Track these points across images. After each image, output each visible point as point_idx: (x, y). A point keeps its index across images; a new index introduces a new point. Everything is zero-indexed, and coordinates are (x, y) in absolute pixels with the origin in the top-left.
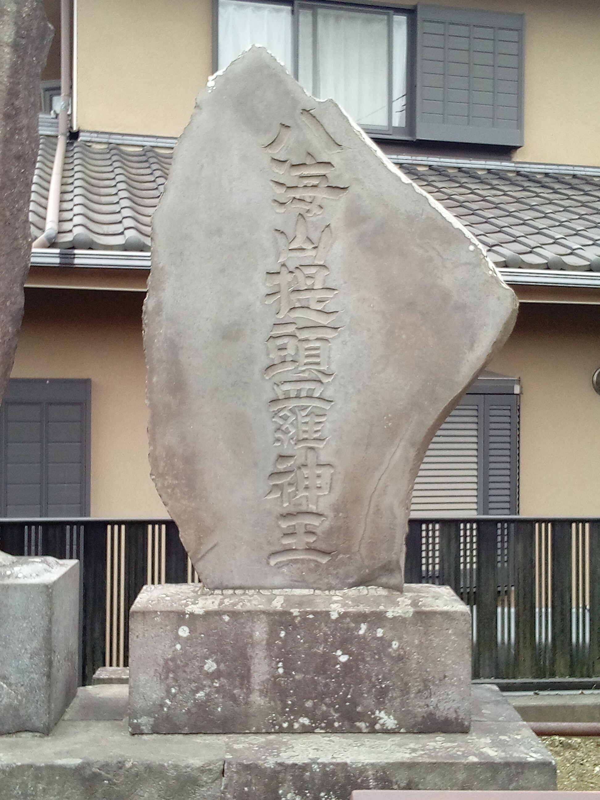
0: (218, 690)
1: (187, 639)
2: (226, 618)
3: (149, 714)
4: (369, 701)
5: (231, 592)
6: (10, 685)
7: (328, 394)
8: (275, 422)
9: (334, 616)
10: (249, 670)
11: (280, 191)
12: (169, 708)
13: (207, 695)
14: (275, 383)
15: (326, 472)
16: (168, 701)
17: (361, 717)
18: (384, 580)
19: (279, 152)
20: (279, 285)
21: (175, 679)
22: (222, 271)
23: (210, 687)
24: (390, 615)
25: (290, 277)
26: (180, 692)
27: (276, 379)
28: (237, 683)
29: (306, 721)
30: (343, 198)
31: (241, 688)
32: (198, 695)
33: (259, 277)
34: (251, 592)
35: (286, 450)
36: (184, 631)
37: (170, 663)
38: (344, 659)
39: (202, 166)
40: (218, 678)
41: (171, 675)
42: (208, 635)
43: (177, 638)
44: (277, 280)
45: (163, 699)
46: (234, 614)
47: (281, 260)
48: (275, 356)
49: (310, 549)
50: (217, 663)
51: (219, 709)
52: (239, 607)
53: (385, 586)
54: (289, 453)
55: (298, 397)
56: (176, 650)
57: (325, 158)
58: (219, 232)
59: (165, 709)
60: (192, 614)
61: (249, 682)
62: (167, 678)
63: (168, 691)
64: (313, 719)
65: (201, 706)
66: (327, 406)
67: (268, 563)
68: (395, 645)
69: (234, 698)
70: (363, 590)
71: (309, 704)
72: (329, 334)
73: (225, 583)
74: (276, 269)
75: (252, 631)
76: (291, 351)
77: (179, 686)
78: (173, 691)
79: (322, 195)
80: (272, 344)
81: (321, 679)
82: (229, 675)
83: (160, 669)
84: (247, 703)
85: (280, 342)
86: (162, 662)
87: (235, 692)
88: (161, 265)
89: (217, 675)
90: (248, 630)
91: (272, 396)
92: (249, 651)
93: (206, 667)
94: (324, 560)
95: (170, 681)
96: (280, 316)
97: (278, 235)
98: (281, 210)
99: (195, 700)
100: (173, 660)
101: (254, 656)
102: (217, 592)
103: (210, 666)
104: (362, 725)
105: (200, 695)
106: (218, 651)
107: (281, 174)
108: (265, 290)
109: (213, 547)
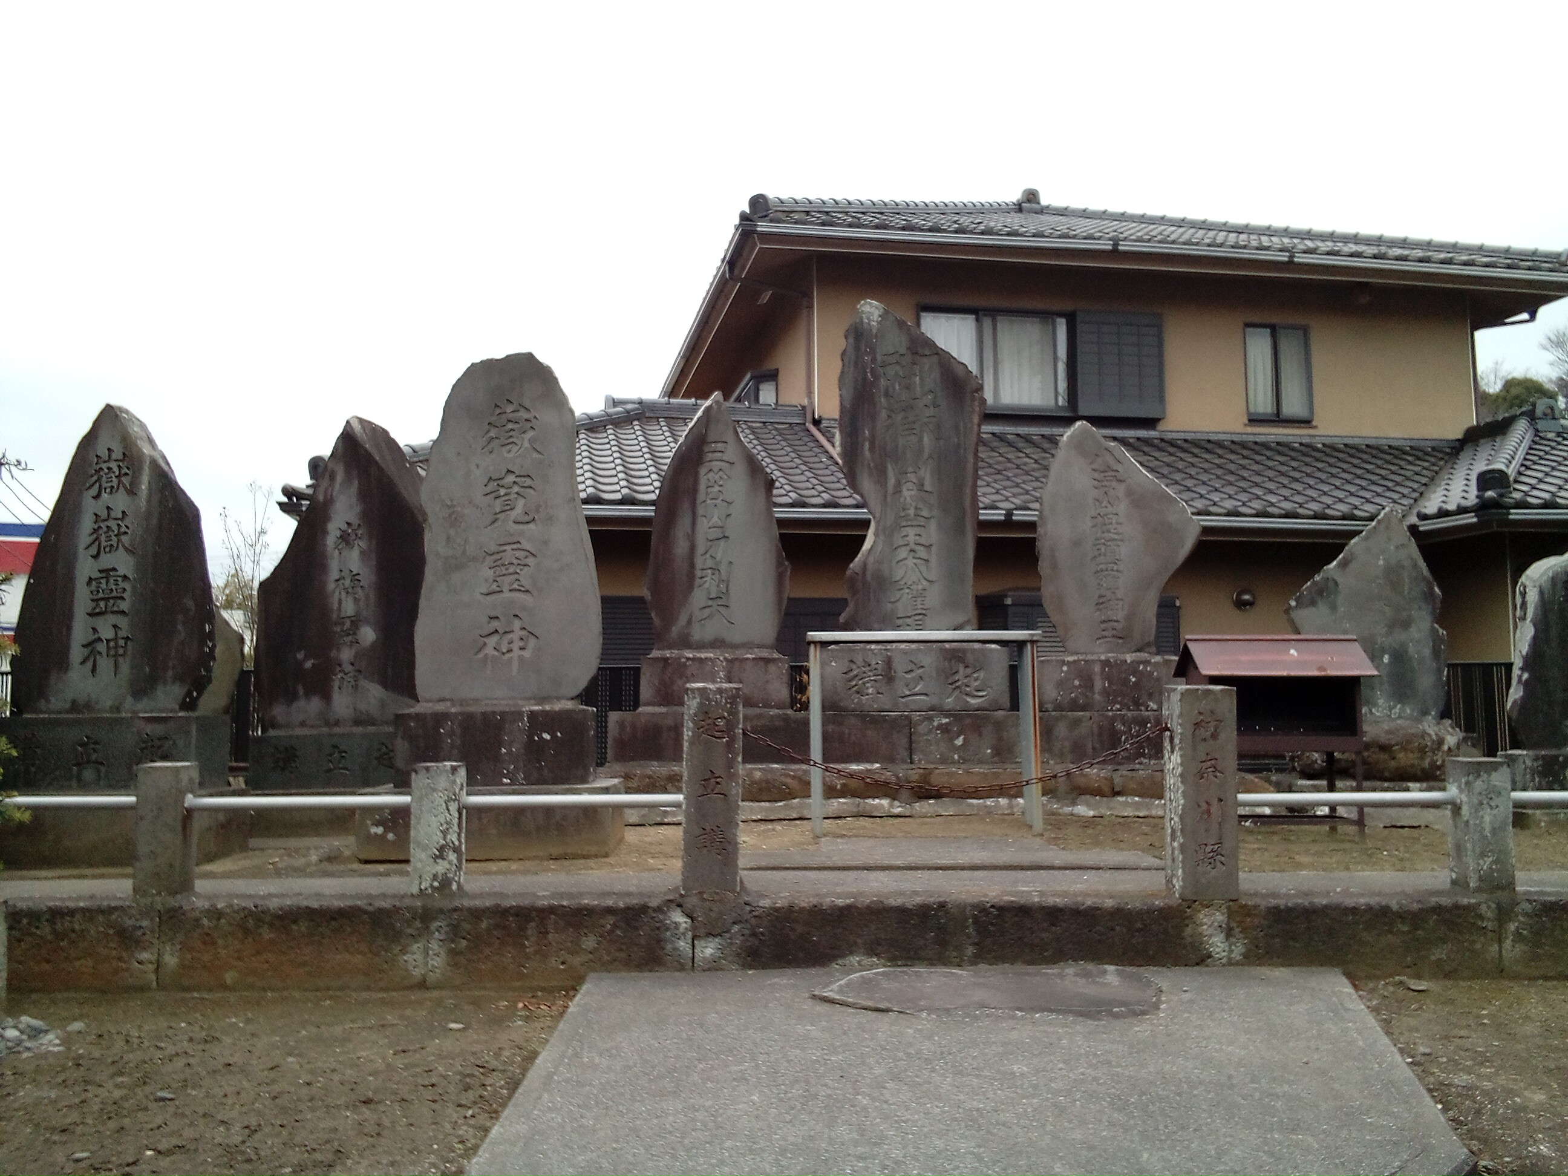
0: (1080, 693)
1: (1067, 671)
2: (1083, 663)
3: (1052, 703)
4: (1144, 698)
5: (1080, 654)
6: (993, 690)
7: (1121, 568)
8: (1097, 581)
9: (1129, 661)
10: (1093, 684)
11: (1096, 482)
12: (1060, 701)
13: (1076, 695)
14: (1097, 564)
15: (1121, 603)
16: (1059, 698)
17: (1142, 705)
18: (1147, 650)
19: (1095, 466)
20: (1097, 522)
21: (1062, 689)
22: (1072, 517)
23: (1077, 692)
24: (1153, 661)
25: (1101, 519)
26: (1064, 694)
28: (1088, 690)
29: (1118, 706)
30: (1123, 485)
31: (1090, 693)
33: (1088, 519)
34: (1089, 654)
35: (1102, 592)
36: (1065, 668)
38: (1134, 680)
40: (1080, 688)
41: (1060, 687)
42: (1075, 670)
43: (1062, 671)
44: (1096, 520)
46: (1086, 661)
47: (1098, 511)
48: (1096, 553)
49: (1114, 636)
50: (1080, 681)
52: (1087, 659)
53: (1149, 653)
54: (1103, 594)
55: (1107, 570)
56: (1062, 676)
57: (1115, 468)
58: (1070, 500)
59: (1058, 701)
60: (1068, 661)
61: (1093, 690)
63: (1059, 694)
64: (1121, 705)
65: (1073, 700)
66: (1120, 575)
67: (1096, 642)
68: (1155, 674)
69: (1087, 697)
70: (1138, 654)
71: (1119, 699)
72: (1120, 543)
73: (1077, 652)
74: (1096, 515)
75: (1094, 668)
76: (1103, 550)
77: (1064, 692)
78: (1061, 693)
79: (1114, 484)
80: (1094, 548)
81: (1124, 689)
82: (1085, 687)
83: (1056, 684)
84: (1093, 699)
85: (1098, 547)
86: (1056, 681)
87: (1087, 693)
89: (1080, 686)
90: (1092, 668)
91: (1095, 570)
92: (1093, 677)
93: (1075, 683)
94: (1121, 641)
95: (1060, 689)
96: (1098, 535)
97: (1096, 501)
98: (1096, 490)
99: (1071, 697)
100: (1061, 680)
101: (1095, 679)
102: (1074, 655)
103: (1077, 683)
104: (1143, 708)
105: (1073, 695)
106: (1080, 677)
107: (1096, 475)
108: (1091, 525)
109: (1071, 636)
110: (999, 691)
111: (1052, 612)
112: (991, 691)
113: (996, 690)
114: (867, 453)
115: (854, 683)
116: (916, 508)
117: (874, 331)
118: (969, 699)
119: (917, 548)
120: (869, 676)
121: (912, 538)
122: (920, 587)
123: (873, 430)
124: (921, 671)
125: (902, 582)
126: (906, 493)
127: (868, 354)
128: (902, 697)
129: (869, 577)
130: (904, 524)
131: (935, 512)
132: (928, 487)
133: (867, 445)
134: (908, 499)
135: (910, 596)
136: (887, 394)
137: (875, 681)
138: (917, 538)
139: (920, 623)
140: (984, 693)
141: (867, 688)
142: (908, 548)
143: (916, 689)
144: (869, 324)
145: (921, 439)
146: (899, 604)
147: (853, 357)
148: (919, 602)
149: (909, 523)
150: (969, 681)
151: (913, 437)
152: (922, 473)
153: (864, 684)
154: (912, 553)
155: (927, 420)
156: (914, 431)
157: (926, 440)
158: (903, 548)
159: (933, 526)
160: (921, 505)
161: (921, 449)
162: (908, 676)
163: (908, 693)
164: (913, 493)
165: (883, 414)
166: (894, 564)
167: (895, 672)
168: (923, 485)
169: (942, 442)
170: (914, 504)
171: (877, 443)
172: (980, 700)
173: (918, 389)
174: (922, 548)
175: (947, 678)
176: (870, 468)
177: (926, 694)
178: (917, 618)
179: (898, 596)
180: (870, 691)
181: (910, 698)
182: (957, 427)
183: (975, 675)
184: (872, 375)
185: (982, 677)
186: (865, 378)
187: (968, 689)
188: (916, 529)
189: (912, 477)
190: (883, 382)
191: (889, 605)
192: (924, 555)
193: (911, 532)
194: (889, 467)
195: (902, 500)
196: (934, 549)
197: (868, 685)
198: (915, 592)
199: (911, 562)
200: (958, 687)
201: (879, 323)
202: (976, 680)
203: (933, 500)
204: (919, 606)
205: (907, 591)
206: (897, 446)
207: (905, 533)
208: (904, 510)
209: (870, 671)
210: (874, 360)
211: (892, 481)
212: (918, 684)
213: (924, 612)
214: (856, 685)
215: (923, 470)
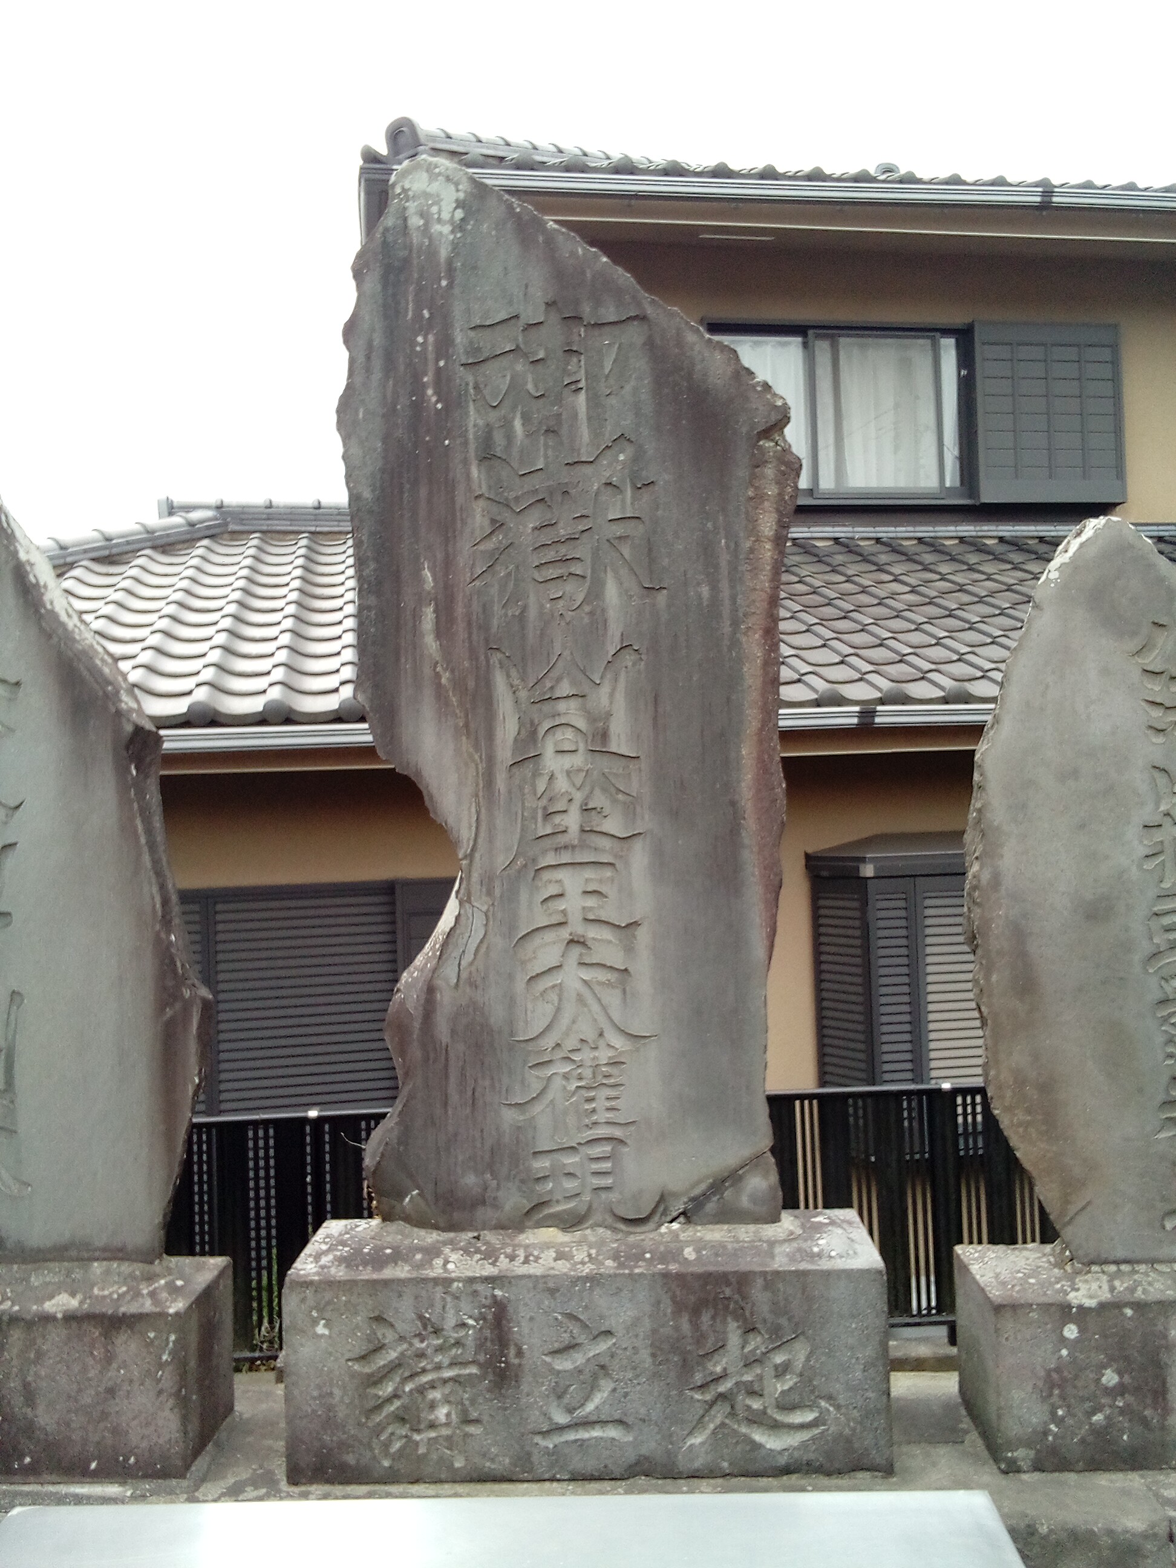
0: (1122, 1411)
1: (1077, 1341)
2: (1129, 1312)
3: (1029, 1444)
6: (838, 1407)
8: (1166, 1032)
10: (1164, 1383)
11: (1156, 713)
12: (1055, 1435)
13: (1107, 1418)
14: (1163, 978)
16: (1053, 1427)
19: (1153, 661)
20: (1162, 842)
21: (1063, 1397)
22: (1082, 826)
23: (1110, 1406)
26: (1070, 1413)
27: (1165, 972)
28: (1149, 1401)
31: (1156, 1409)
32: (1095, 1418)
33: (1132, 832)
34: (1142, 1268)
36: (1071, 1332)
37: (1055, 1376)
39: (1047, 687)
40: (1122, 1395)
41: (1056, 1392)
42: (1105, 1336)
43: (1063, 1341)
44: (1158, 836)
45: (1046, 1424)
47: (1163, 808)
48: (1160, 940)
50: (1120, 1373)
51: (1125, 1437)
52: (1139, 1294)
56: (1061, 1357)
58: (1075, 774)
59: (1050, 1438)
60: (1080, 1307)
61: (1164, 1399)
62: (1051, 1395)
63: (1053, 1413)
65: (1099, 1433)
67: (1164, 1227)
69: (1145, 1422)
74: (1156, 819)
75: (1166, 1329)
77: (1069, 1407)
78: (1060, 1412)
80: (1155, 924)
82: (1137, 1390)
83: (1040, 1384)
84: (1163, 1428)
85: (1167, 920)
86: (1042, 1373)
87: (1146, 1413)
88: (996, 824)
89: (1120, 1390)
90: (1160, 1327)
91: (1158, 995)
92: (1164, 1357)
93: (1104, 1380)
95: (1055, 1399)
96: (1166, 885)
97: (1157, 774)
98: (1160, 739)
99: (1091, 1424)
100: (1058, 1370)
101: (1170, 1363)
102: (1094, 1269)
105: (1098, 1418)
106: (1120, 1359)
107: (1156, 689)
108: (1143, 851)
109: (1083, 1208)
110: (855, 1411)
111: (1021, 1130)
112: (831, 1409)
113: (847, 1406)
114: (430, 643)
115: (389, 1388)
116: (586, 810)
117: (444, 253)
118: (759, 1436)
119: (593, 933)
120: (438, 1367)
121: (574, 904)
122: (604, 1055)
123: (448, 564)
124: (603, 1346)
125: (548, 1042)
126: (551, 762)
127: (426, 327)
128: (545, 1434)
129: (442, 1030)
130: (550, 859)
131: (646, 822)
132: (619, 743)
133: (429, 615)
134: (562, 784)
135: (572, 1086)
136: (487, 457)
137: (454, 1380)
138: (591, 902)
139: (606, 1166)
140: (809, 1416)
141: (433, 1406)
142: (565, 934)
143: (590, 1407)
144: (425, 230)
145: (595, 593)
146: (537, 1108)
147: (378, 340)
148: (601, 1104)
149: (566, 858)
150: (760, 1378)
151: (569, 587)
152: (602, 698)
153: (421, 1390)
154: (576, 951)
155: (619, 530)
156: (577, 568)
157: (612, 592)
158: (549, 936)
159: (639, 858)
160: (599, 800)
161: (598, 623)
162: (564, 1364)
163: (561, 1418)
164: (577, 760)
165: (479, 518)
166: (520, 985)
167: (520, 1353)
168: (604, 736)
169: (662, 598)
170: (578, 797)
171: (460, 610)
172: (793, 1440)
173: (585, 432)
174: (606, 934)
175: (686, 1367)
176: (440, 692)
177: (620, 1422)
178: (597, 1150)
179: (536, 1087)
180: (442, 1413)
181: (571, 1436)
182: (707, 550)
183: (779, 1359)
184: (437, 393)
185: (799, 1364)
186: (418, 407)
187: (756, 1405)
188: (589, 873)
189: (571, 712)
190: (474, 419)
191: (509, 1116)
192: (614, 956)
193: (572, 882)
194: (500, 681)
195: (541, 786)
196: (643, 936)
197: (436, 1395)
198: (587, 1073)
199: (572, 977)
200: (722, 1397)
201: (459, 227)
202: (781, 1371)
203: (638, 783)
204: (603, 1116)
205: (567, 1068)
206: (522, 618)
207: (553, 890)
208: (548, 816)
209: (439, 1349)
210: (444, 345)
211: (508, 729)
212: (593, 1387)
213: (617, 1133)
214: (395, 1396)
215: (605, 690)
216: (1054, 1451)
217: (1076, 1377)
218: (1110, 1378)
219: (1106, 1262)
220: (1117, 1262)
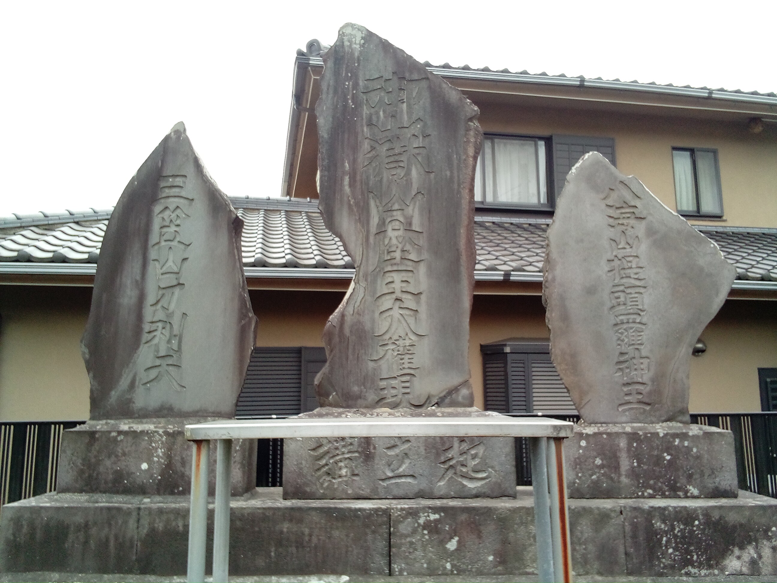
0: (603, 475)
1: (585, 447)
2: (605, 436)
4: (683, 480)
5: (599, 425)
6: (495, 471)
7: (644, 320)
8: (617, 335)
9: (661, 435)
10: (619, 463)
11: (611, 220)
12: (578, 484)
13: (598, 477)
14: (615, 316)
15: (646, 361)
16: (577, 481)
17: (680, 489)
18: (680, 418)
19: (610, 202)
20: (614, 266)
21: (581, 469)
22: (585, 260)
23: (599, 473)
24: (691, 434)
25: (619, 262)
26: (583, 476)
27: (616, 314)
28: (613, 471)
29: (650, 491)
30: (644, 223)
31: (616, 474)
32: (593, 477)
33: (603, 262)
34: (611, 425)
35: (624, 350)
36: (583, 443)
37: (577, 460)
38: (668, 458)
39: (572, 210)
40: (603, 468)
41: (578, 467)
42: (596, 445)
43: (580, 447)
44: (613, 264)
45: (575, 479)
46: (608, 434)
47: (614, 254)
48: (614, 302)
49: (640, 402)
50: (602, 460)
51: (605, 485)
52: (609, 431)
53: (681, 422)
54: (625, 351)
55: (628, 322)
56: (580, 453)
57: (633, 204)
58: (582, 241)
59: (576, 485)
60: (587, 434)
61: (619, 470)
62: (576, 468)
63: (577, 475)
64: (654, 490)
65: (595, 483)
66: (644, 327)
67: (618, 410)
68: (695, 450)
69: (612, 479)
70: (670, 424)
71: (652, 482)
72: (642, 290)
73: (596, 421)
74: (612, 258)
75: (619, 443)
76: (622, 299)
77: (583, 472)
78: (580, 475)
79: (632, 222)
80: (612, 296)
81: (657, 469)
82: (609, 467)
83: (572, 463)
84: (619, 482)
85: (616, 295)
86: (573, 459)
87: (612, 475)
88: (554, 258)
89: (602, 466)
90: (616, 442)
91: (614, 322)
92: (618, 454)
93: (596, 462)
94: (648, 408)
95: (577, 469)
96: (616, 281)
97: (612, 242)
98: (612, 229)
99: (592, 480)
100: (578, 458)
101: (621, 456)
102: (592, 425)
104: (681, 494)
105: (594, 477)
106: (602, 454)
107: (611, 212)
108: (607, 269)
109: (588, 402)
110: (502, 473)
111: (564, 372)
112: (493, 472)
113: (499, 471)
114: (347, 189)
115: (323, 462)
116: (403, 251)
117: (356, 54)
118: (465, 482)
119: (404, 296)
120: (343, 453)
121: (397, 286)
122: (408, 342)
123: (354, 162)
124: (406, 446)
125: (387, 337)
126: (390, 233)
127: (349, 79)
128: (383, 480)
129: (347, 331)
130: (389, 268)
131: (425, 255)
132: (416, 226)
133: (347, 180)
134: (394, 241)
135: (396, 354)
136: (370, 124)
137: (349, 458)
138: (404, 285)
139: (407, 384)
140: (484, 475)
141: (340, 469)
142: (394, 296)
143: (401, 470)
144: (350, 46)
145: (408, 173)
146: (382, 362)
147: (332, 83)
148: (406, 361)
149: (395, 268)
150: (466, 459)
151: (399, 171)
152: (409, 211)
153: (336, 463)
154: (398, 303)
155: (417, 151)
156: (402, 164)
157: (414, 173)
158: (388, 297)
159: (422, 269)
160: (408, 247)
161: (409, 183)
162: (391, 453)
163: (390, 474)
164: (400, 233)
165: (366, 146)
166: (377, 314)
167: (375, 448)
168: (410, 224)
169: (432, 175)
170: (400, 246)
171: (358, 178)
172: (479, 484)
173: (405, 117)
174: (409, 297)
175: (438, 455)
176: (350, 205)
177: (412, 476)
178: (404, 379)
179: (382, 353)
180: (344, 472)
181: (393, 481)
182: (449, 159)
183: (473, 452)
184: (352, 102)
185: (480, 455)
186: (345, 106)
187: (464, 470)
188: (404, 274)
189: (398, 215)
190: (366, 111)
191: (371, 365)
192: (413, 306)
193: (397, 277)
194: (372, 203)
195: (386, 242)
196: (423, 297)
197: (342, 464)
198: (401, 349)
199: (396, 313)
200: (451, 466)
201: (362, 46)
202: (474, 457)
203: (422, 241)
204: (406, 365)
205: (393, 347)
206: (381, 181)
207: (390, 280)
208: (389, 252)
209: (344, 446)
210: (356, 86)
211: (375, 221)
212: (402, 462)
213: (412, 372)
214: (326, 465)
215: (410, 208)
216: (578, 490)
217: (586, 461)
218: (598, 461)
219: (597, 423)
220: (601, 423)
